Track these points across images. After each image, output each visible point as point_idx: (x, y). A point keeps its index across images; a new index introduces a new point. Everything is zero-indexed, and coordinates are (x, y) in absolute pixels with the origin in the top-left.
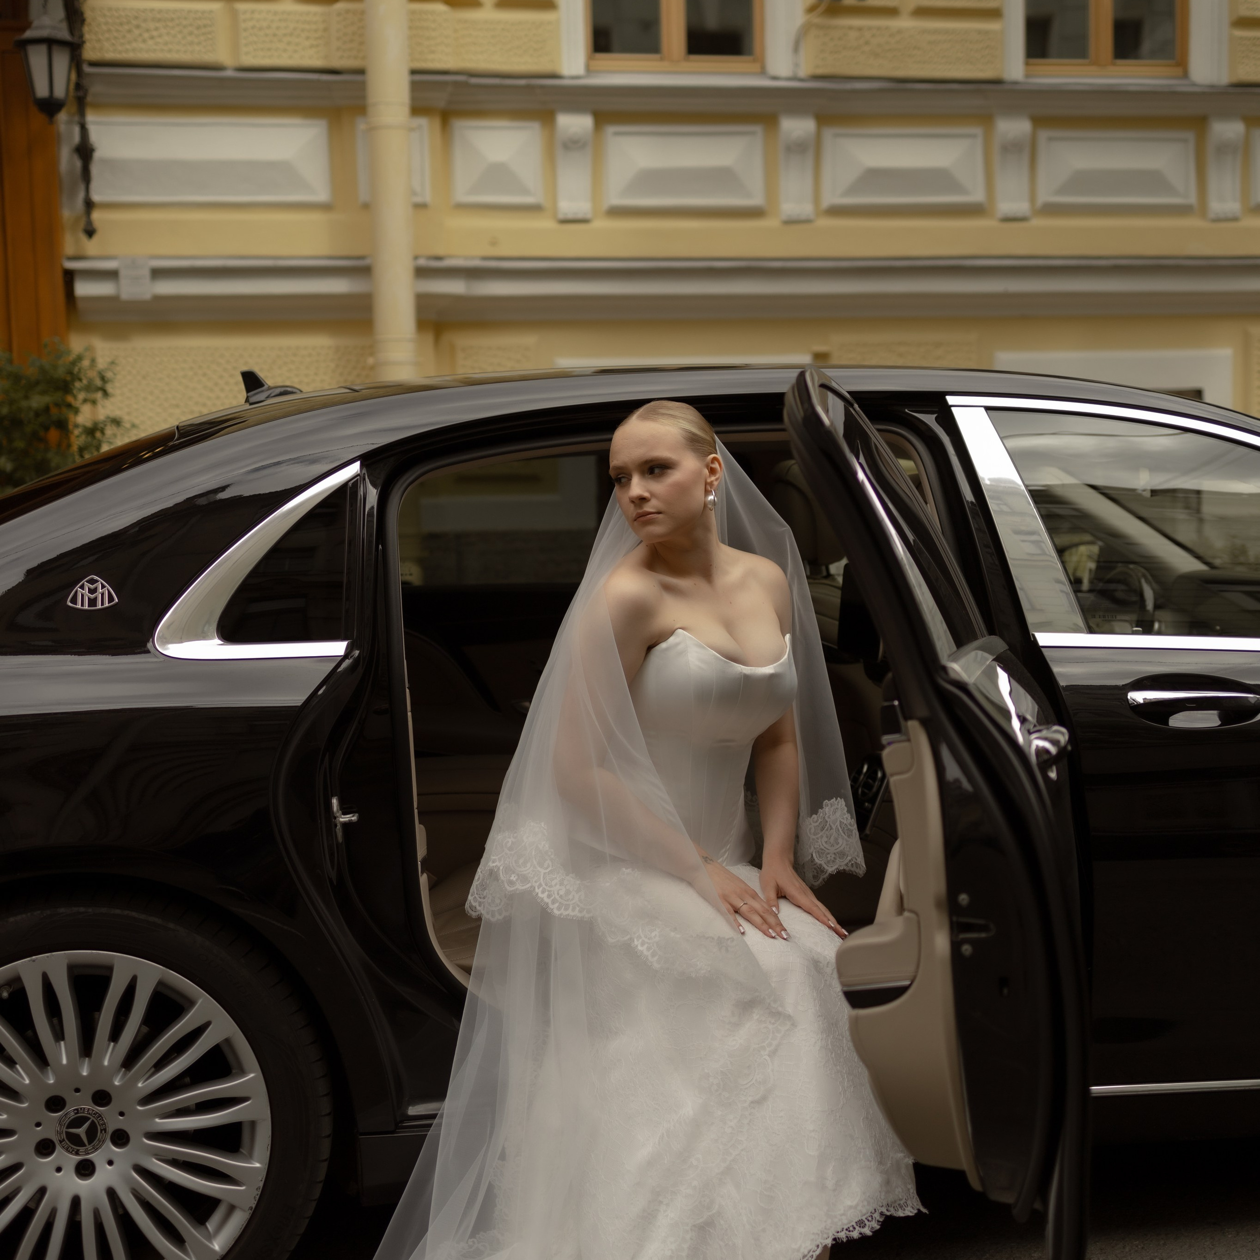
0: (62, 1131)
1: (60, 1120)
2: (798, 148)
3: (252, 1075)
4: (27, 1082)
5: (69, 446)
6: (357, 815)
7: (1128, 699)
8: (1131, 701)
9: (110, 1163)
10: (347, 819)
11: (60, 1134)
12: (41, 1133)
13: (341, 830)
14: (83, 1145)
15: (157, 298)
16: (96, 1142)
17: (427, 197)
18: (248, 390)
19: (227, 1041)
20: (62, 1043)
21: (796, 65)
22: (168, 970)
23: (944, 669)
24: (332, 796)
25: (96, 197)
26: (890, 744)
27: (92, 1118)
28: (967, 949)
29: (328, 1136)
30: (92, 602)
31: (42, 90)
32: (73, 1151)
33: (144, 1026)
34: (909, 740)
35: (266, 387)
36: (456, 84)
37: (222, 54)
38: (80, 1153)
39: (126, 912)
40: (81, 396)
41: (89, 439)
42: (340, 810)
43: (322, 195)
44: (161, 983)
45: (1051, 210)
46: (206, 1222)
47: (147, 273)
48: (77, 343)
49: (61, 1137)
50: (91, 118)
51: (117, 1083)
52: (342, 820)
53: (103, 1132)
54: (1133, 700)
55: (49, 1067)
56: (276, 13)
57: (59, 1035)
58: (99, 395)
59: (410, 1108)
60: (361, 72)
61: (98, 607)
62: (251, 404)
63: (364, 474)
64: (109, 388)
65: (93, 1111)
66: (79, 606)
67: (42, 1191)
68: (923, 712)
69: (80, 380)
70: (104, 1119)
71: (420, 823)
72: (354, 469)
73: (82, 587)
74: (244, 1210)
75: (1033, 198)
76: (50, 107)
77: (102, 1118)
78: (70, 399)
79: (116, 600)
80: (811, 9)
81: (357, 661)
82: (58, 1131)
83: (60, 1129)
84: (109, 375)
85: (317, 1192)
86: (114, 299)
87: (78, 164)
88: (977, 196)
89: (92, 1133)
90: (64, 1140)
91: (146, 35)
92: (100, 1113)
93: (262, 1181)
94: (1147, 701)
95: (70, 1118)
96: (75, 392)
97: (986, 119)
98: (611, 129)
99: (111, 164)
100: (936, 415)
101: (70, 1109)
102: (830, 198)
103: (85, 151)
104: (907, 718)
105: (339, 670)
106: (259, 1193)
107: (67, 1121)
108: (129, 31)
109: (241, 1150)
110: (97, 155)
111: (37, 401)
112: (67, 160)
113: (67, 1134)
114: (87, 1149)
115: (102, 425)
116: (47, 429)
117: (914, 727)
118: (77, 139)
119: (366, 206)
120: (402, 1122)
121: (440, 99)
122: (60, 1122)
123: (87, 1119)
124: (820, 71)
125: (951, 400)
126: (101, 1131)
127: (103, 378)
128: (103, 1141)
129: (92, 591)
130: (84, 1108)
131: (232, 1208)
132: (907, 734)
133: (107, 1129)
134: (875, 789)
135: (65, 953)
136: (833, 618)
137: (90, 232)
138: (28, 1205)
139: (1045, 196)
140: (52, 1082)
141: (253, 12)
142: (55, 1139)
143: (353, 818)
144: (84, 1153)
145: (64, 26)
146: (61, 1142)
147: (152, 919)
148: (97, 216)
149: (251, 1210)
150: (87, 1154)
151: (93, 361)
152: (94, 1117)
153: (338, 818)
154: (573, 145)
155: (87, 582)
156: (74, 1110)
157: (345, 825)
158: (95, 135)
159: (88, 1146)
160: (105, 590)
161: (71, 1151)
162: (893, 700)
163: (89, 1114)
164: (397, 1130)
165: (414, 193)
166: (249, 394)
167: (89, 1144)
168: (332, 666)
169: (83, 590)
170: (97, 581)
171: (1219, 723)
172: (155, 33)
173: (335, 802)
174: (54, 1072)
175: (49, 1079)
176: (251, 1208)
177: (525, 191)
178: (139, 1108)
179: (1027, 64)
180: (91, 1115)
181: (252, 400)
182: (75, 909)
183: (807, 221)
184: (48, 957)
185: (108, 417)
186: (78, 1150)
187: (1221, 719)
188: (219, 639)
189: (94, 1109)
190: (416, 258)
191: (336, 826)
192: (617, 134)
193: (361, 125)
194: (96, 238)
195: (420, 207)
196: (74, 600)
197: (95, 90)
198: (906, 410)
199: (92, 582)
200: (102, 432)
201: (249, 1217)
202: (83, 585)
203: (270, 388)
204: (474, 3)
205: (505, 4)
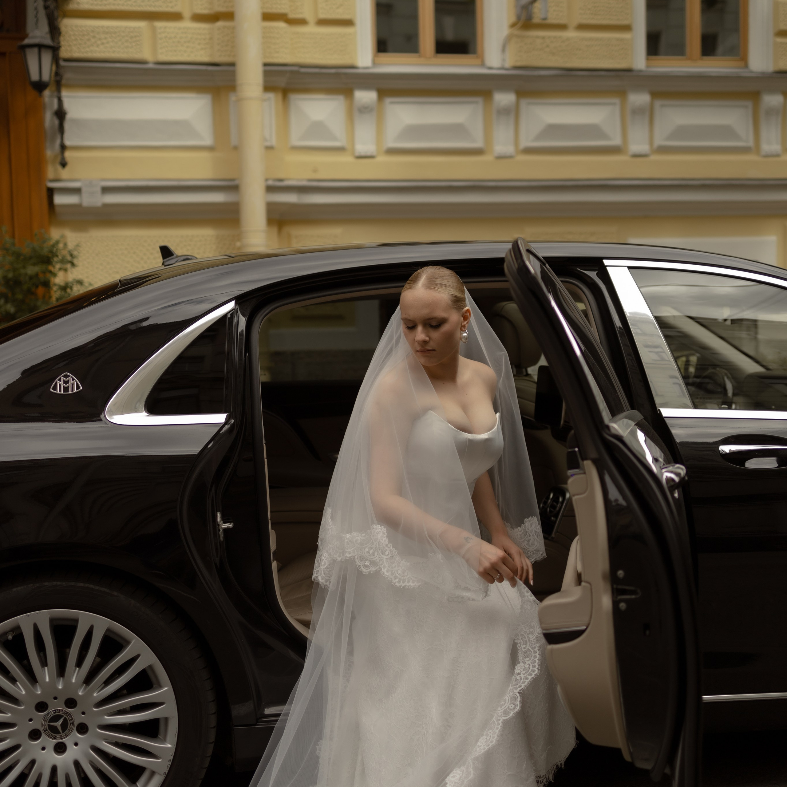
0: (46, 724)
1: (44, 717)
2: (505, 112)
3: (166, 688)
4: (24, 693)
5: (50, 297)
6: (232, 523)
7: (719, 450)
8: (721, 452)
9: (76, 744)
10: (226, 526)
11: (45, 726)
12: (32, 725)
13: (222, 533)
14: (59, 733)
15: (105, 206)
16: (67, 731)
17: (274, 142)
18: (164, 257)
19: (150, 667)
20: (46, 668)
21: (504, 60)
22: (113, 621)
23: (608, 427)
24: (217, 511)
25: (67, 143)
26: (572, 475)
27: (65, 716)
28: (623, 606)
29: (214, 727)
30: (66, 389)
31: (35, 77)
32: (52, 737)
33: (98, 658)
34: (585, 473)
35: (175, 256)
36: (292, 72)
37: (146, 54)
38: (57, 738)
39: (87, 585)
40: (58, 266)
41: (63, 293)
42: (222, 520)
43: (208, 141)
44: (108, 630)
45: (663, 150)
46: (136, 782)
47: (99, 189)
48: (55, 234)
49: (45, 728)
50: (65, 94)
51: (80, 694)
52: (223, 526)
53: (72, 725)
54: (723, 451)
55: (38, 684)
56: (179, 29)
57: (44, 663)
58: (69, 266)
59: (266, 709)
60: (233, 64)
61: (70, 393)
62: (165, 266)
63: (237, 309)
64: (75, 261)
65: (65, 711)
66: (58, 392)
67: (33, 763)
68: (594, 455)
69: (57, 256)
70: (72, 716)
71: (272, 529)
72: (231, 305)
73: (60, 380)
74: (160, 774)
75: (651, 143)
76: (40, 86)
77: (71, 715)
78: (51, 268)
79: (81, 388)
80: (513, 26)
81: (233, 426)
82: (43, 724)
83: (45, 723)
84: (75, 253)
85: (207, 763)
86: (77, 207)
87: (57, 122)
88: (617, 141)
89: (65, 726)
90: (47, 730)
91: (99, 42)
92: (70, 713)
93: (172, 756)
94: (731, 451)
95: (50, 715)
96: (54, 263)
97: (622, 94)
98: (388, 100)
99: (76, 122)
100: (596, 272)
101: (51, 710)
102: (525, 143)
103: (61, 114)
104: (583, 459)
105: (221, 432)
106: (170, 763)
107: (49, 718)
108: (89, 40)
109: (159, 736)
110: (68, 117)
111: (31, 270)
112: (49, 119)
113: (49, 725)
114: (61, 735)
115: (70, 285)
116: (37, 287)
117: (588, 465)
118: (56, 106)
119: (236, 148)
120: (261, 718)
121: (282, 82)
122: (44, 718)
123: (62, 716)
124: (519, 64)
125: (606, 262)
126: (71, 724)
127: (71, 255)
128: (72, 730)
129: (66, 382)
130: (60, 710)
131: (153, 773)
132: (583, 469)
133: (74, 723)
134: (558, 509)
135: (48, 611)
136: (531, 401)
137: (64, 164)
138: (24, 771)
139: (659, 141)
140: (39, 693)
141: (165, 28)
142: (41, 729)
143: (230, 526)
144: (60, 738)
145: (48, 36)
146: (45, 731)
147: (103, 589)
148: (68, 154)
149: (165, 774)
150: (61, 739)
151: (65, 245)
152: (66, 715)
153: (221, 525)
154: (364, 110)
155: (63, 376)
156: (54, 711)
157: (225, 530)
158: (68, 104)
159: (62, 734)
160: (74, 382)
161: (51, 737)
162: (575, 448)
163: (63, 713)
164: (258, 724)
165: (265, 140)
166: (165, 260)
167: (63, 732)
168: (217, 429)
169: (61, 382)
170: (69, 376)
171: (777, 465)
172: (105, 41)
173: (218, 515)
174: (40, 686)
175: (37, 691)
176: (165, 773)
177: (335, 139)
178: (95, 709)
179: (647, 59)
180: (64, 714)
181: (166, 264)
182: (55, 583)
183: (511, 157)
184: (37, 613)
185: (75, 280)
186: (56, 736)
187: (778, 463)
188: (146, 412)
189: (66, 710)
190: (267, 180)
191: (219, 530)
192: (392, 103)
193: (233, 98)
194: (67, 168)
195: (269, 148)
196: (55, 388)
197: (67, 76)
198: (578, 269)
199: (66, 376)
200: (71, 288)
201: (164, 779)
202: (60, 378)
203: (177, 257)
204: (302, 22)
205: (322, 22)
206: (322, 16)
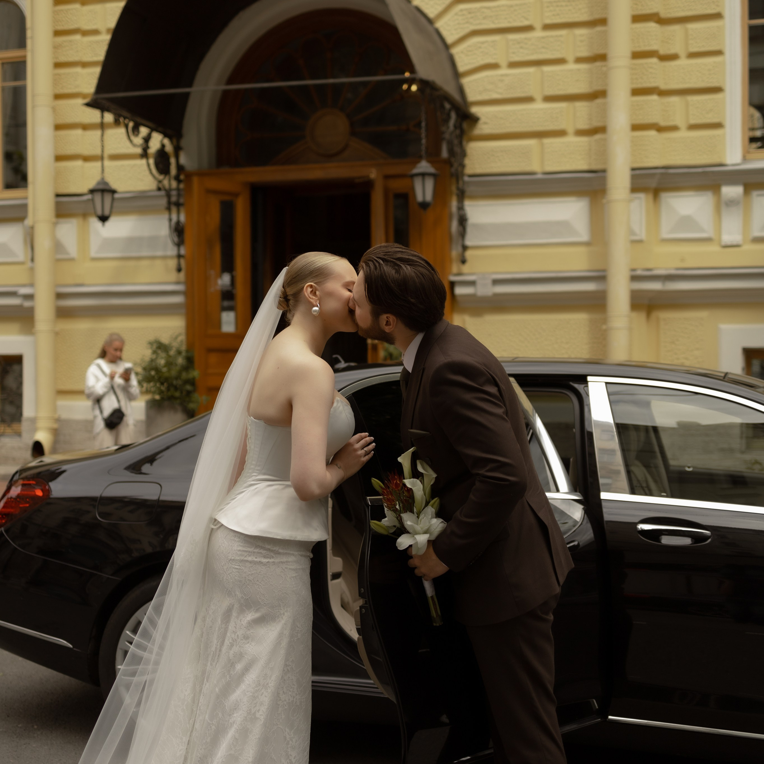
15: (496, 295)
17: (643, 236)
25: (468, 243)
31: (420, 198)
36: (662, 174)
37: (535, 166)
43: (585, 237)
47: (489, 282)
56: (564, 143)
60: (604, 171)
76: (424, 206)
86: (473, 296)
87: (460, 227)
91: (497, 159)
98: (755, 193)
99: (477, 226)
103: (463, 221)
108: (489, 158)
110: (470, 222)
121: (653, 183)
137: (464, 262)
141: (552, 143)
148: (467, 253)
154: (731, 203)
158: (470, 212)
165: (634, 235)
172: (501, 158)
177: (702, 230)
190: (631, 270)
192: (757, 196)
194: (466, 264)
195: (636, 242)
197: (472, 188)
204: (674, 128)
205: (693, 127)
206: (693, 121)
